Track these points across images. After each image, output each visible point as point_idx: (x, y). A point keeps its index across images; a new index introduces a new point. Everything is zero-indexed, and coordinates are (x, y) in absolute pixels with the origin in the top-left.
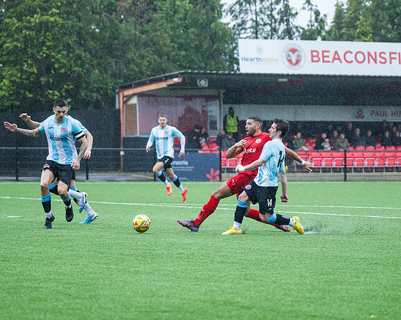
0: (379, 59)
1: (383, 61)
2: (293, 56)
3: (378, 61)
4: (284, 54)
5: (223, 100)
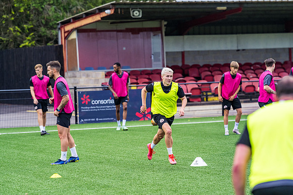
5: (165, 32)
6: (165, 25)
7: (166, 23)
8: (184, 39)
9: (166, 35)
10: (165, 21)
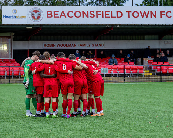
0: (89, 15)
1: (92, 16)
2: (36, 15)
3: (89, 16)
4: (30, 14)
5: (13, 39)
6: (13, 35)
7: (13, 34)
8: (29, 42)
9: (13, 40)
10: (13, 33)
